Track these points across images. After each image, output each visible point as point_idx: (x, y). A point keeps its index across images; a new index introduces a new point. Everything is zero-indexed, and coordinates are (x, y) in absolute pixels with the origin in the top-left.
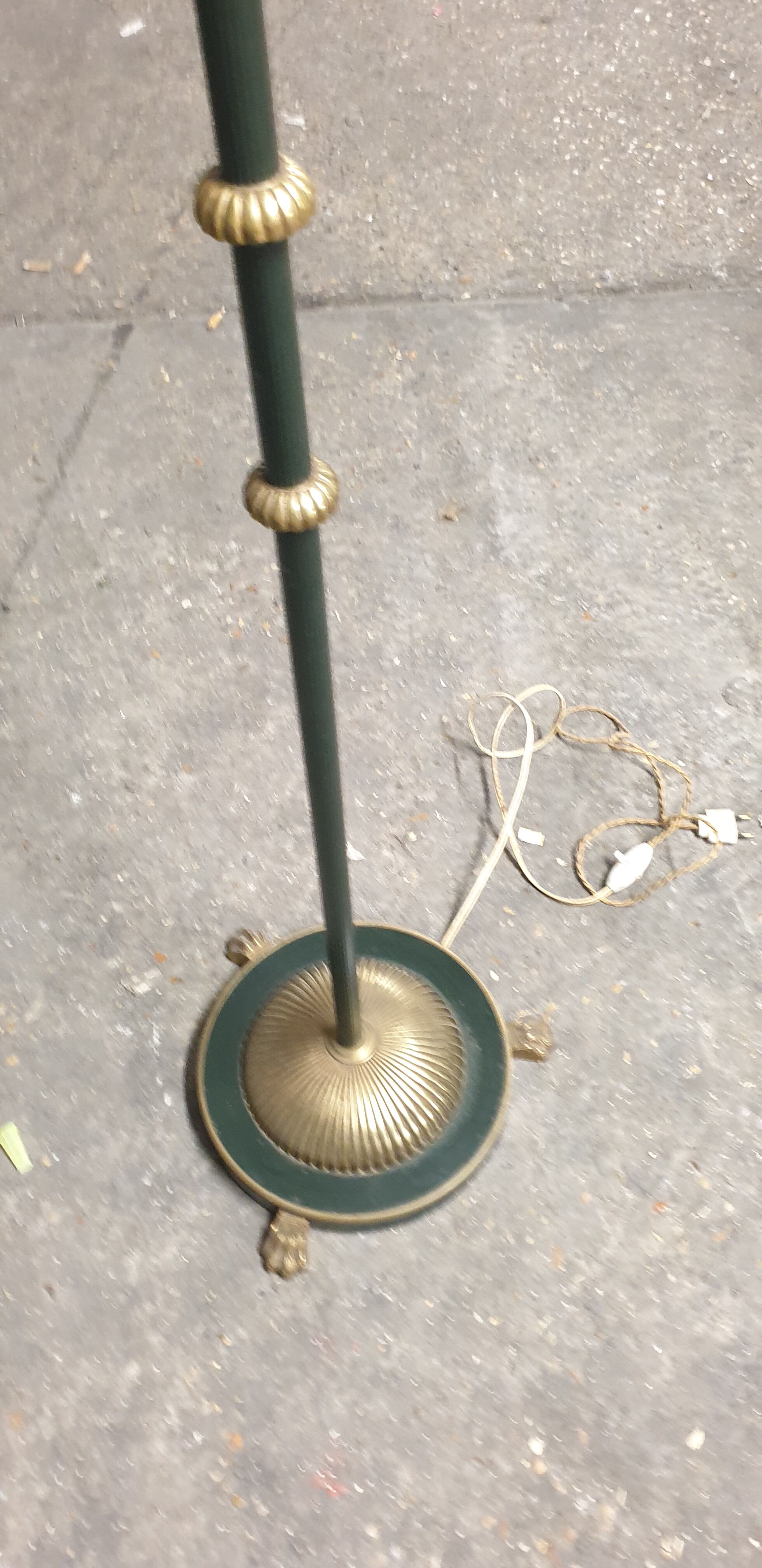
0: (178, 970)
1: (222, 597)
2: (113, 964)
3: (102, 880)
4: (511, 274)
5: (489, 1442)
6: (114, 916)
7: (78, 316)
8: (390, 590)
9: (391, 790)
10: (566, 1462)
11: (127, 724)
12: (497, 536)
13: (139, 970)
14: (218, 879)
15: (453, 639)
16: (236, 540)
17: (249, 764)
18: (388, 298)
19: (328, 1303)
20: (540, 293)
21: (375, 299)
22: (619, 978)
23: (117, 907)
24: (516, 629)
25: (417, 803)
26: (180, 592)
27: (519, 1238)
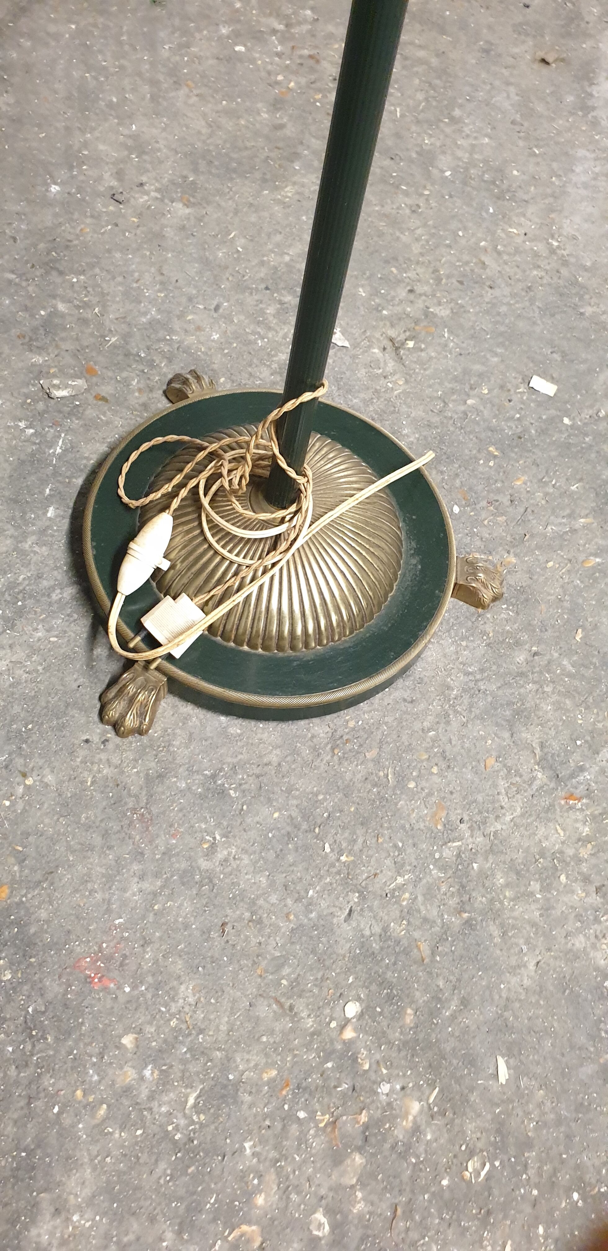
0: (106, 390)
1: (279, 55)
2: (38, 359)
3: (54, 277)
5: (296, 986)
6: (55, 313)
8: (461, 106)
9: (402, 293)
10: (380, 1036)
11: (135, 137)
12: (591, 95)
13: (62, 372)
14: (181, 316)
15: (515, 173)
16: (312, 9)
17: (253, 218)
22: (596, 555)
23: (61, 307)
24: (586, 186)
25: (427, 314)
26: (237, 36)
27: (401, 779)
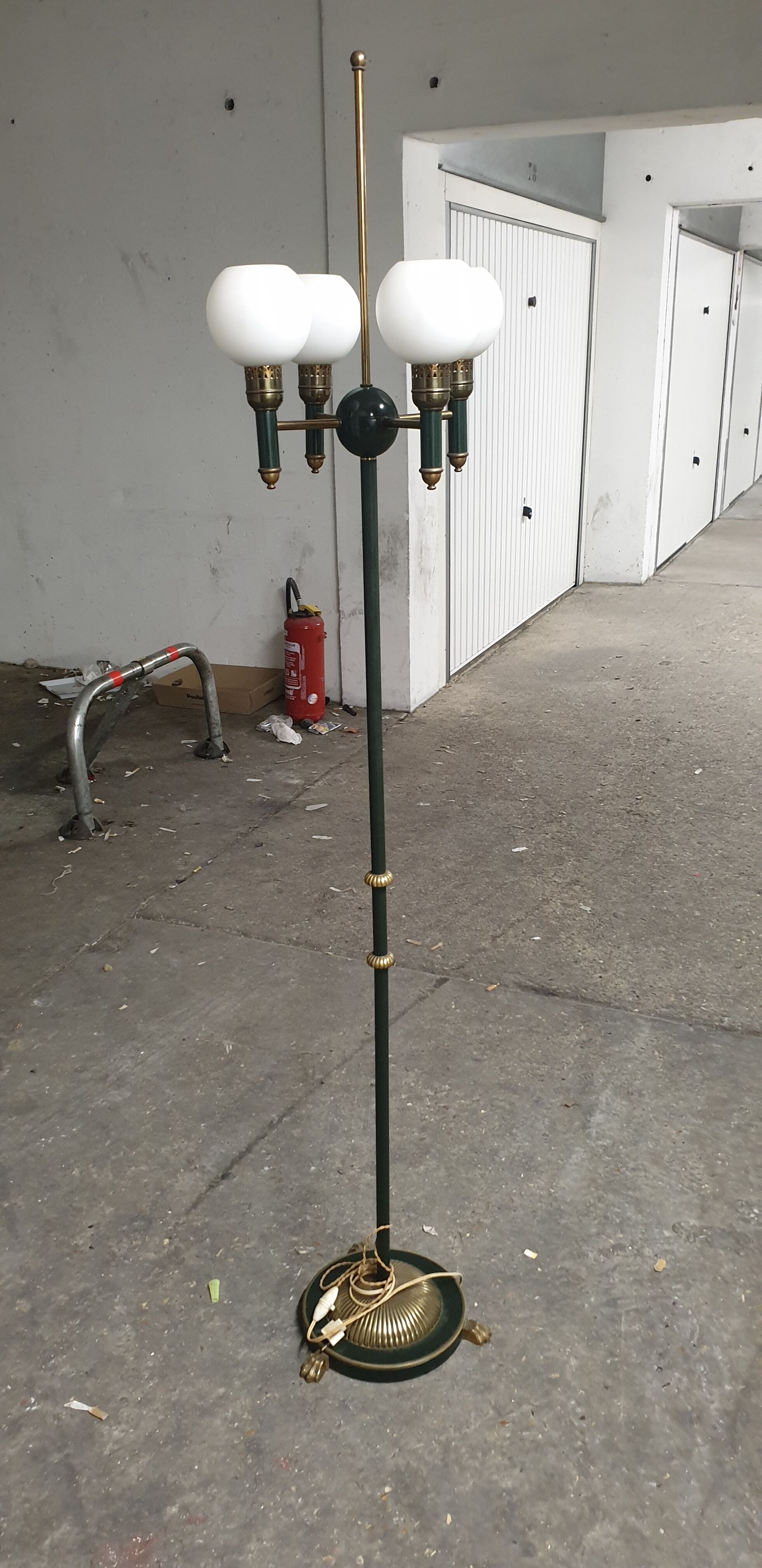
0: (323, 1252)
1: (428, 1107)
2: (295, 1239)
3: (307, 1205)
4: (668, 1007)
5: (365, 1479)
6: (305, 1220)
7: (425, 969)
8: (517, 1128)
9: (469, 1213)
10: (397, 1501)
11: (353, 1145)
12: (590, 1121)
13: (306, 1245)
14: (362, 1222)
15: (539, 1158)
16: (449, 1085)
17: (403, 1180)
18: (592, 1001)
19: (322, 1399)
20: (681, 1019)
21: (584, 999)
22: (542, 1327)
23: (308, 1218)
24: (576, 1164)
25: (478, 1222)
26: (409, 1099)
27: (427, 1409)
